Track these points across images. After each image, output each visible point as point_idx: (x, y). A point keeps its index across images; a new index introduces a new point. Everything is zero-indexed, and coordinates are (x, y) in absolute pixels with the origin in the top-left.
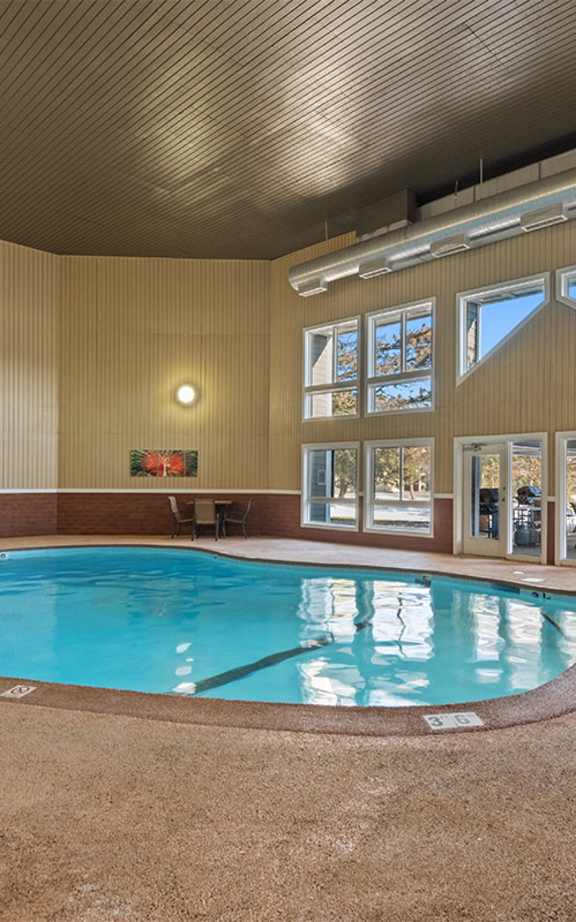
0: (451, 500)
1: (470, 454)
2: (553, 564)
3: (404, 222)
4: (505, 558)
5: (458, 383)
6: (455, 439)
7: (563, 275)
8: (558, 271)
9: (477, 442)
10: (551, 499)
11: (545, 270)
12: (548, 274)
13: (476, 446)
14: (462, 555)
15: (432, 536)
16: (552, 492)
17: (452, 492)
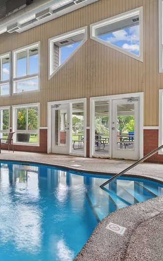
0: (47, 130)
1: (55, 109)
2: (89, 157)
3: (25, 5)
4: (68, 155)
5: (49, 79)
6: (48, 103)
7: (93, 27)
8: (91, 25)
9: (57, 104)
10: (88, 128)
11: (85, 26)
12: (87, 27)
13: (57, 106)
14: (52, 154)
15: (39, 146)
16: (88, 125)
17: (47, 126)
